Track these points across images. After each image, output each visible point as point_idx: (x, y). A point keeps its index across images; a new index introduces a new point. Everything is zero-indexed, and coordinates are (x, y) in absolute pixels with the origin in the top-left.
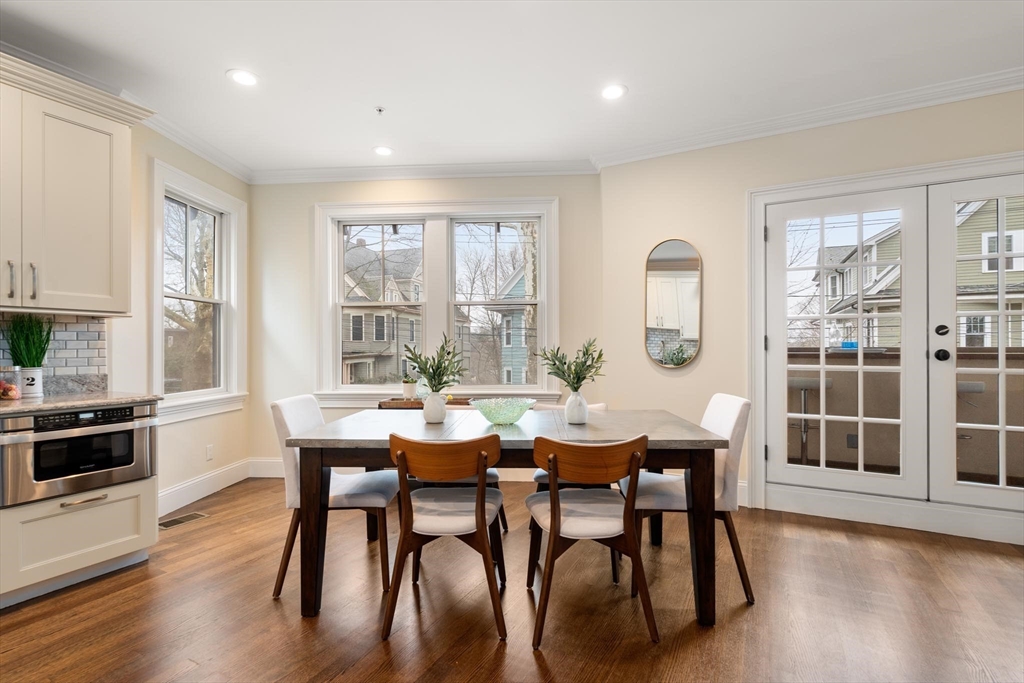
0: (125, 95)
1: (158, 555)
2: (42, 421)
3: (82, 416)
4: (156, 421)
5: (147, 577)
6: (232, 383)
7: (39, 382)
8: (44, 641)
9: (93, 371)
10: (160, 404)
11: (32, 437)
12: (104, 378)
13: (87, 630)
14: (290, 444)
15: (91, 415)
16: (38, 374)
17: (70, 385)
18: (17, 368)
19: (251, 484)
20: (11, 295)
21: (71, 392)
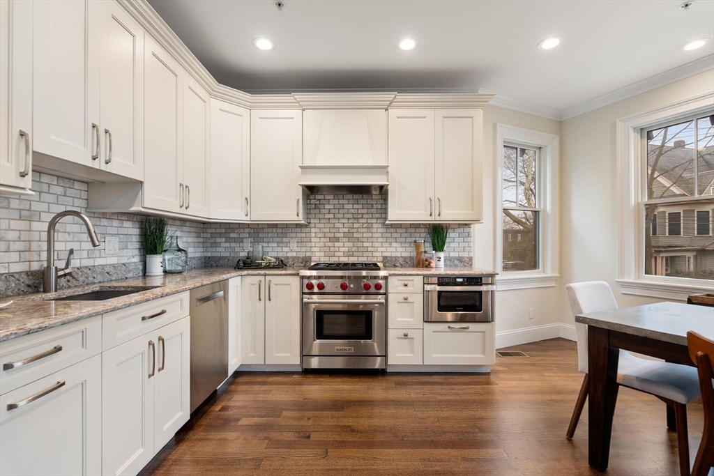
0: (481, 92)
1: (496, 372)
2: (443, 281)
3: (458, 280)
4: (494, 288)
5: (488, 383)
7: (442, 260)
8: (439, 398)
9: (465, 255)
10: (497, 278)
11: (438, 288)
12: (471, 259)
14: (579, 320)
15: (461, 280)
16: (442, 255)
17: (456, 261)
18: (434, 252)
19: (561, 343)
20: (431, 215)
21: (456, 266)
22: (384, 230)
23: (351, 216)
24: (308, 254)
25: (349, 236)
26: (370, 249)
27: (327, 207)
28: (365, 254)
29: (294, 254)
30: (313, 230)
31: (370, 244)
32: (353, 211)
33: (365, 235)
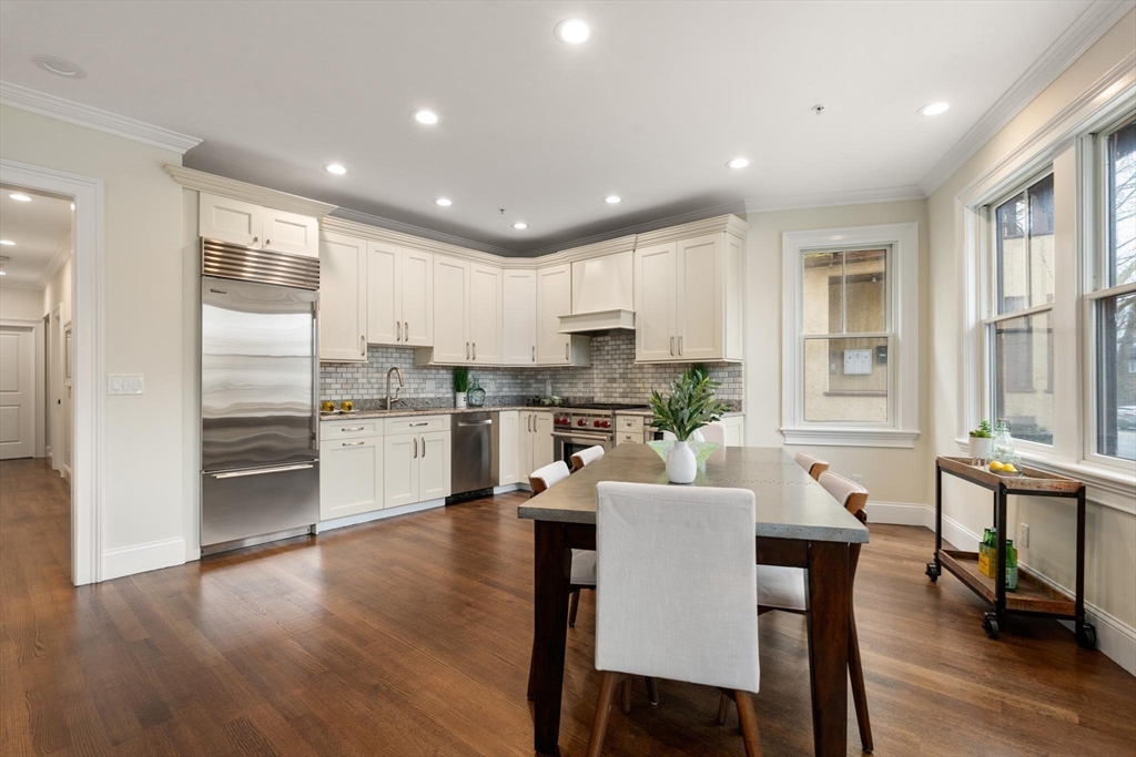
9: (736, 397)
12: (740, 402)
20: (672, 355)
22: (654, 370)
23: (625, 357)
24: (592, 395)
25: (624, 377)
26: (642, 390)
27: (606, 348)
28: (637, 395)
29: (581, 395)
30: (595, 371)
31: (641, 385)
32: (626, 351)
33: (638, 376)
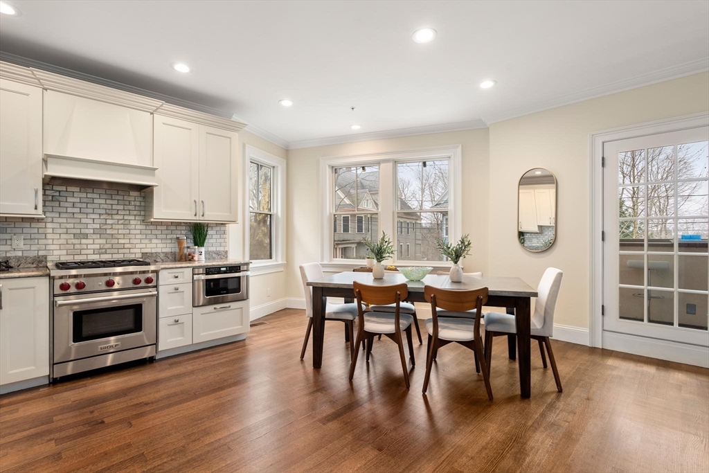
0: (235, 118)
1: (250, 338)
2: (209, 271)
3: (222, 269)
4: (248, 273)
5: (245, 346)
6: (279, 258)
7: (203, 253)
9: (222, 249)
10: (251, 266)
11: (204, 277)
12: (226, 252)
13: (227, 361)
14: (309, 284)
15: (225, 269)
16: (203, 249)
17: (214, 255)
18: (197, 247)
19: (288, 311)
20: (195, 215)
21: (214, 258)
22: (144, 227)
23: (103, 212)
24: (41, 253)
25: (100, 232)
26: (126, 246)
27: (70, 199)
28: (120, 251)
29: (20, 254)
30: (49, 225)
31: (127, 241)
32: (106, 206)
33: (120, 232)
